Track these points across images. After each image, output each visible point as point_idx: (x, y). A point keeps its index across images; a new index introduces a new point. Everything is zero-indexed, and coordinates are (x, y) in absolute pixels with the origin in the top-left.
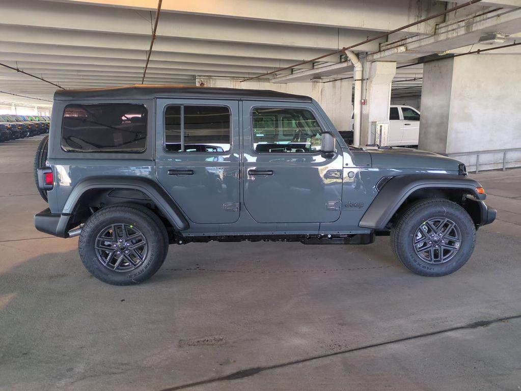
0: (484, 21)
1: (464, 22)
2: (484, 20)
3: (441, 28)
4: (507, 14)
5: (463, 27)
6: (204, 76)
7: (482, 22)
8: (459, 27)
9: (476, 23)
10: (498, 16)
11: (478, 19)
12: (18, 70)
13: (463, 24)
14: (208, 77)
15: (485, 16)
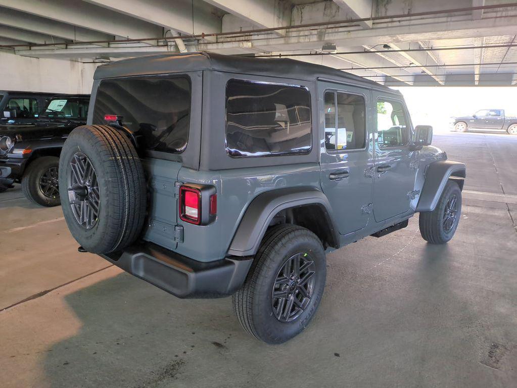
0: (336, 34)
1: (316, 31)
2: (336, 32)
3: (292, 32)
4: (357, 32)
5: (316, 34)
7: (334, 34)
8: (311, 34)
9: (328, 33)
10: (349, 31)
11: (330, 30)
13: (315, 32)
15: (336, 30)
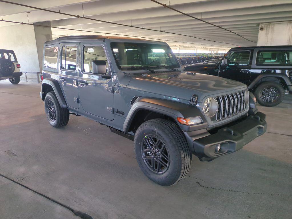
6: (265, 23)
12: (161, 31)
14: (268, 23)
